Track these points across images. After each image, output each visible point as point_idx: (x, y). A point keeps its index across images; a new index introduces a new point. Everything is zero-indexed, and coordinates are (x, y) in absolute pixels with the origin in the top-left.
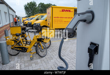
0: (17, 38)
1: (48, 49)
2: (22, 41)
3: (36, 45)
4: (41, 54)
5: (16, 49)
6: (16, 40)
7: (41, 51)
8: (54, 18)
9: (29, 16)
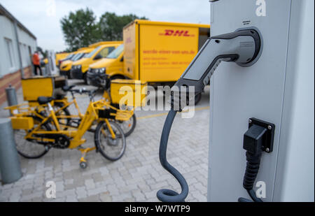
0: (41, 109)
1: (128, 139)
2: (55, 118)
3: (94, 127)
4: (110, 152)
5: (39, 139)
6: (39, 116)
7: (109, 144)
8: (145, 52)
9: (75, 50)
